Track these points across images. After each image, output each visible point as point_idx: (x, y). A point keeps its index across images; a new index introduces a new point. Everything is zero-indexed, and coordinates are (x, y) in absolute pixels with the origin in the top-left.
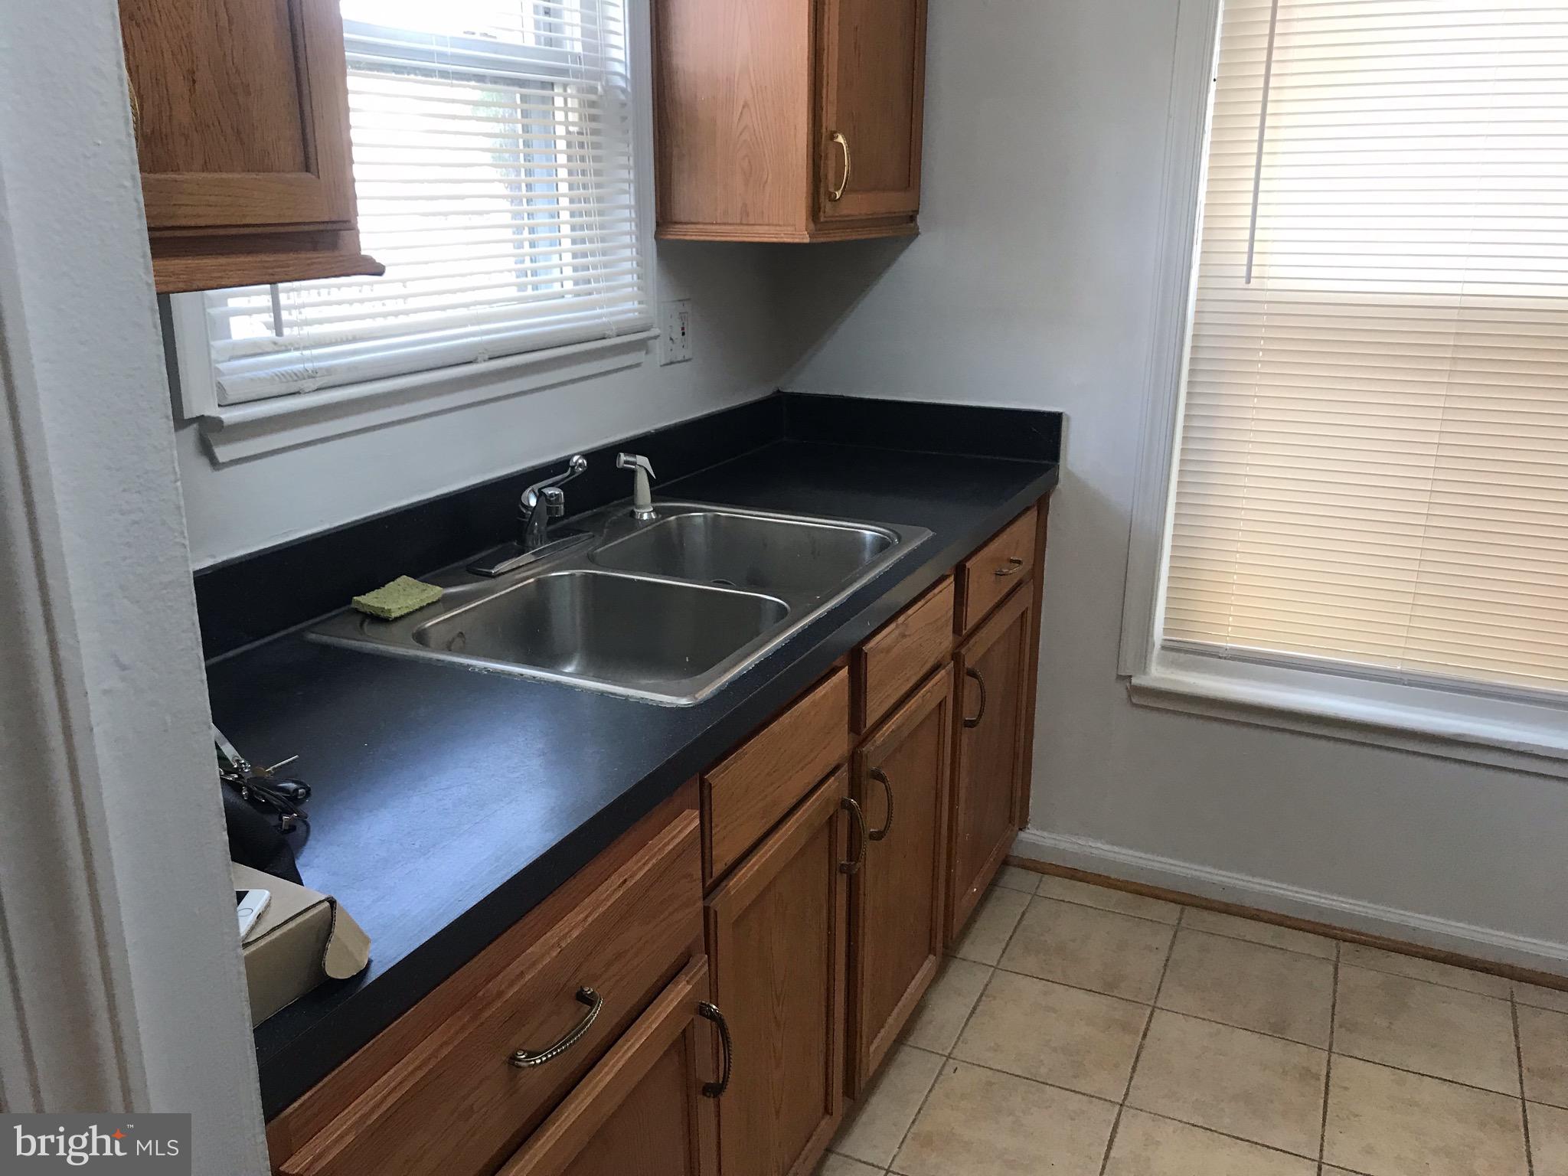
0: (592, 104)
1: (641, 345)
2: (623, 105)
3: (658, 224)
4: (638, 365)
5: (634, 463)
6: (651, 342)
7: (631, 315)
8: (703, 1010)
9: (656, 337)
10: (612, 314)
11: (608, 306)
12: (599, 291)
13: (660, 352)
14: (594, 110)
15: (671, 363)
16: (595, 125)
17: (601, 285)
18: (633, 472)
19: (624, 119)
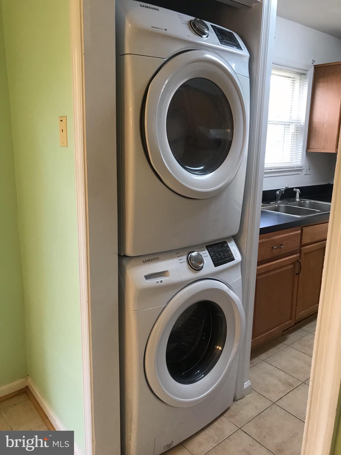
0: (297, 128)
1: (301, 170)
2: (303, 128)
3: (307, 149)
4: (300, 174)
5: (296, 190)
6: (303, 170)
7: (299, 165)
8: (298, 261)
9: (304, 169)
10: (296, 164)
11: (296, 163)
12: (294, 160)
13: (304, 172)
14: (298, 129)
15: (306, 175)
16: (297, 131)
17: (295, 159)
18: (296, 192)
19: (302, 130)
